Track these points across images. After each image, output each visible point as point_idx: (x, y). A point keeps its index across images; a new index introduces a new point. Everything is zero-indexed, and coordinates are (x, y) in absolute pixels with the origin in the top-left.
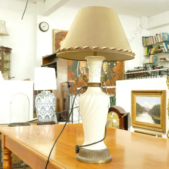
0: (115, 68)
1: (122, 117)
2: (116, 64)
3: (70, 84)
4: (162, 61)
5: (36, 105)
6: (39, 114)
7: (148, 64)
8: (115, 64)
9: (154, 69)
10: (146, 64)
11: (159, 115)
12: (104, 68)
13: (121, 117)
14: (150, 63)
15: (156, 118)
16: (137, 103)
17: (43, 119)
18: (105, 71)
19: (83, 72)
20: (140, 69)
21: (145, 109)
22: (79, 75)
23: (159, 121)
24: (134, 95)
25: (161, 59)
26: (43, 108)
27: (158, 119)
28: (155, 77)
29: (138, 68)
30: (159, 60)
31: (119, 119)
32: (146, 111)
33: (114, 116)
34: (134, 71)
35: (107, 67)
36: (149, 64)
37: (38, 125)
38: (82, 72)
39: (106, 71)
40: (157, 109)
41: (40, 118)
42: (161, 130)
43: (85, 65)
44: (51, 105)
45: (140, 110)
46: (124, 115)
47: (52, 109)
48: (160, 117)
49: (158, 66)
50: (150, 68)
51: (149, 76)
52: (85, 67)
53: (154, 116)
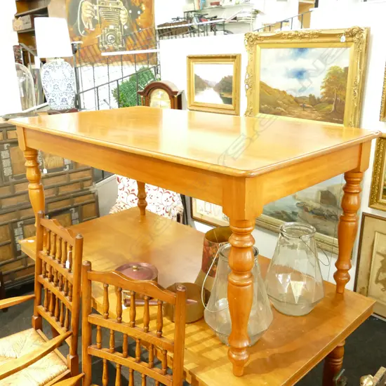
0: (139, 18)
1: (176, 96)
2: (142, 12)
3: (76, 47)
4: (213, 6)
5: (42, 82)
6: (50, 97)
7: (191, 12)
8: (139, 12)
9: (201, 21)
10: (189, 12)
11: (230, 91)
12: (121, 19)
13: (173, 97)
14: (195, 11)
15: (226, 95)
16: (196, 75)
17: (58, 105)
18: (123, 24)
19: (89, 25)
20: (181, 20)
21: (209, 83)
22: (82, 32)
23: (231, 99)
24: (191, 63)
25: (212, 4)
26: (56, 87)
27: (229, 97)
28: (196, 35)
29: (178, 19)
30: (209, 6)
31: (169, 101)
32: (210, 87)
33: (162, 95)
34: (170, 24)
35: (126, 16)
36: (193, 13)
37: (50, 114)
38: (86, 27)
39: (126, 24)
40: (227, 83)
41: (52, 104)
42: (233, 112)
43: (91, 14)
44: (69, 82)
45: (200, 85)
46: (178, 94)
47: (70, 89)
48: (231, 94)
49: (206, 17)
50: (195, 19)
51: (194, 32)
52: (90, 18)
53: (222, 93)
